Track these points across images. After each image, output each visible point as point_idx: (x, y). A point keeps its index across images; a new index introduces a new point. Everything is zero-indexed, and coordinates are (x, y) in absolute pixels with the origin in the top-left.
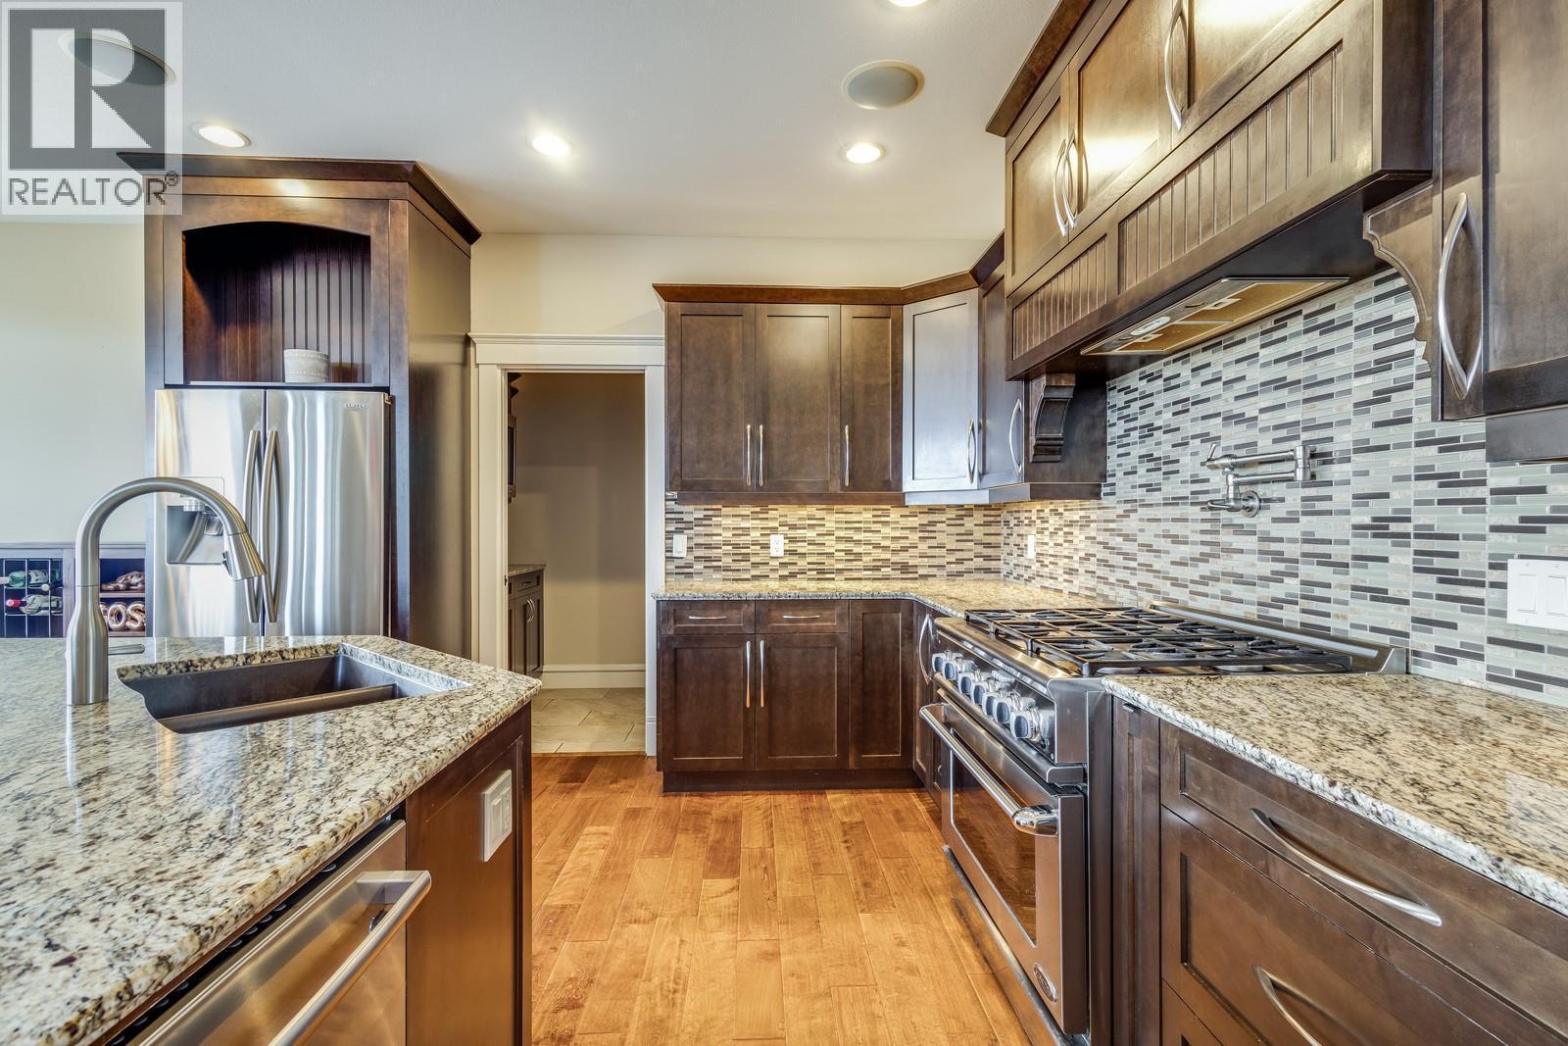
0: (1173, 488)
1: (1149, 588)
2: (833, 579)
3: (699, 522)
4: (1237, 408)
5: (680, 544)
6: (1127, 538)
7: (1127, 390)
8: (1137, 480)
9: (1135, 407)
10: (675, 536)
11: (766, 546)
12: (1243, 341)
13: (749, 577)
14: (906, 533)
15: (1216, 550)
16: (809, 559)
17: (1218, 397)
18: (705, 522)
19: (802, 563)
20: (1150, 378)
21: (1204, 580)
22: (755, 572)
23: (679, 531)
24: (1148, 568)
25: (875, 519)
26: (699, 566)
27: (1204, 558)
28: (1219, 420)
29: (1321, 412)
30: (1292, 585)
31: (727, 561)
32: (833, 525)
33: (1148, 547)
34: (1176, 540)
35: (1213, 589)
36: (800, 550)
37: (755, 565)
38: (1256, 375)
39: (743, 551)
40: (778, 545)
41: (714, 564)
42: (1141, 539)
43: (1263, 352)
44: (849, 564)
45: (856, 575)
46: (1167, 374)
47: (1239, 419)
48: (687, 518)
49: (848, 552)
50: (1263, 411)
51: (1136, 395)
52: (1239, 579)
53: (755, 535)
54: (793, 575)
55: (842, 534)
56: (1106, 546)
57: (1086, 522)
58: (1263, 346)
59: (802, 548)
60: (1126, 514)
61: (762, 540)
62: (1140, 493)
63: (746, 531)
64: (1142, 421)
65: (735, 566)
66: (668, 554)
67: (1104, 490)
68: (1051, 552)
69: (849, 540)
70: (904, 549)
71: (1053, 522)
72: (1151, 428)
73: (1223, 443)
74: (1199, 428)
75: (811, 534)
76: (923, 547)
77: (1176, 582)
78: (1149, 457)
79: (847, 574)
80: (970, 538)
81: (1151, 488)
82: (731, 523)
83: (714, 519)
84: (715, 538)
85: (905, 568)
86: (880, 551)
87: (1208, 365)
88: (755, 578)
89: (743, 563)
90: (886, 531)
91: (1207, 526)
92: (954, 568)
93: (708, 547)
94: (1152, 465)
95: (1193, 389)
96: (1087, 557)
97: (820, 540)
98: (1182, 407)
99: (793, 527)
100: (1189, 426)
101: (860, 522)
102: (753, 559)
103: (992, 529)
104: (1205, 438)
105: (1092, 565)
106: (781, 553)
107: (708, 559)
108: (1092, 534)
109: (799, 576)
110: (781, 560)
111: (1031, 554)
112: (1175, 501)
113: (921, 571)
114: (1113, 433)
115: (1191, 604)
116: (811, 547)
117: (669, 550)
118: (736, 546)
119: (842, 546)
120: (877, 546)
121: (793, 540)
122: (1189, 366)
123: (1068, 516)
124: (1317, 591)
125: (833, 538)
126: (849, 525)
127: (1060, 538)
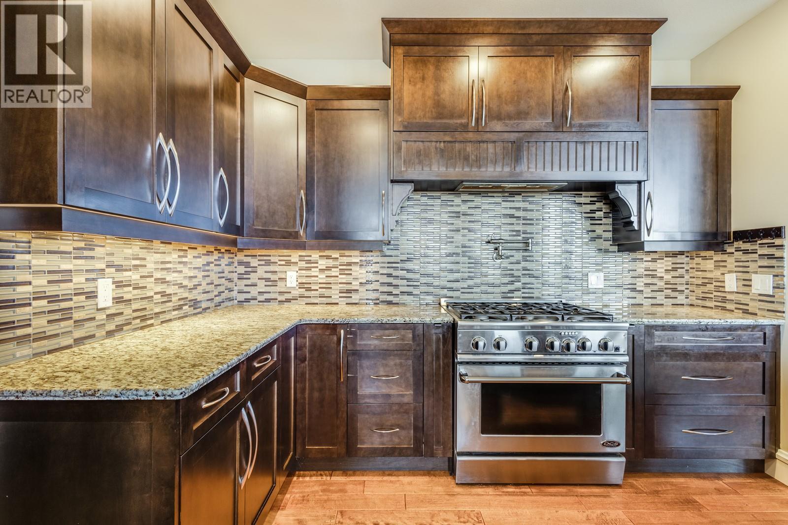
2: (152, 325)
6: (409, 271)
8: (420, 243)
9: (417, 209)
11: (92, 295)
12: (493, 197)
13: (70, 341)
14: (196, 272)
15: (477, 274)
16: (135, 306)
17: (478, 215)
19: (128, 311)
20: (431, 198)
21: (470, 287)
22: (78, 334)
24: (430, 284)
25: (180, 260)
27: (470, 278)
29: (529, 229)
30: (518, 285)
32: (152, 265)
34: (450, 271)
35: (475, 290)
36: (127, 297)
37: (79, 323)
39: (64, 305)
40: (105, 292)
42: (421, 271)
43: (503, 203)
44: (164, 306)
45: (167, 316)
46: (444, 198)
49: (163, 294)
51: (420, 203)
52: (490, 285)
53: (79, 280)
54: (119, 328)
55: (158, 275)
58: (503, 201)
59: (128, 293)
60: (410, 259)
61: (89, 286)
63: (66, 276)
64: (422, 216)
65: (51, 330)
68: (321, 281)
69: (163, 281)
70: (195, 287)
74: (468, 225)
75: (135, 277)
76: (204, 284)
77: (451, 289)
79: (163, 317)
85: (195, 304)
86: (182, 290)
87: (473, 201)
88: (79, 341)
89: (63, 324)
90: (186, 271)
91: (472, 265)
92: (217, 300)
96: (369, 282)
97: (142, 283)
98: (456, 215)
99: (119, 269)
100: (459, 223)
101: (170, 262)
102: (77, 315)
104: (471, 230)
105: (375, 286)
106: (109, 303)
108: (375, 270)
109: (125, 328)
110: (109, 312)
111: (290, 284)
112: (451, 255)
113: (204, 305)
115: (463, 297)
116: (136, 292)
118: (53, 299)
119: (159, 288)
120: (181, 286)
121: (119, 285)
122: (460, 199)
123: (345, 260)
124: (529, 286)
125: (152, 280)
126: (163, 266)
127: (335, 272)
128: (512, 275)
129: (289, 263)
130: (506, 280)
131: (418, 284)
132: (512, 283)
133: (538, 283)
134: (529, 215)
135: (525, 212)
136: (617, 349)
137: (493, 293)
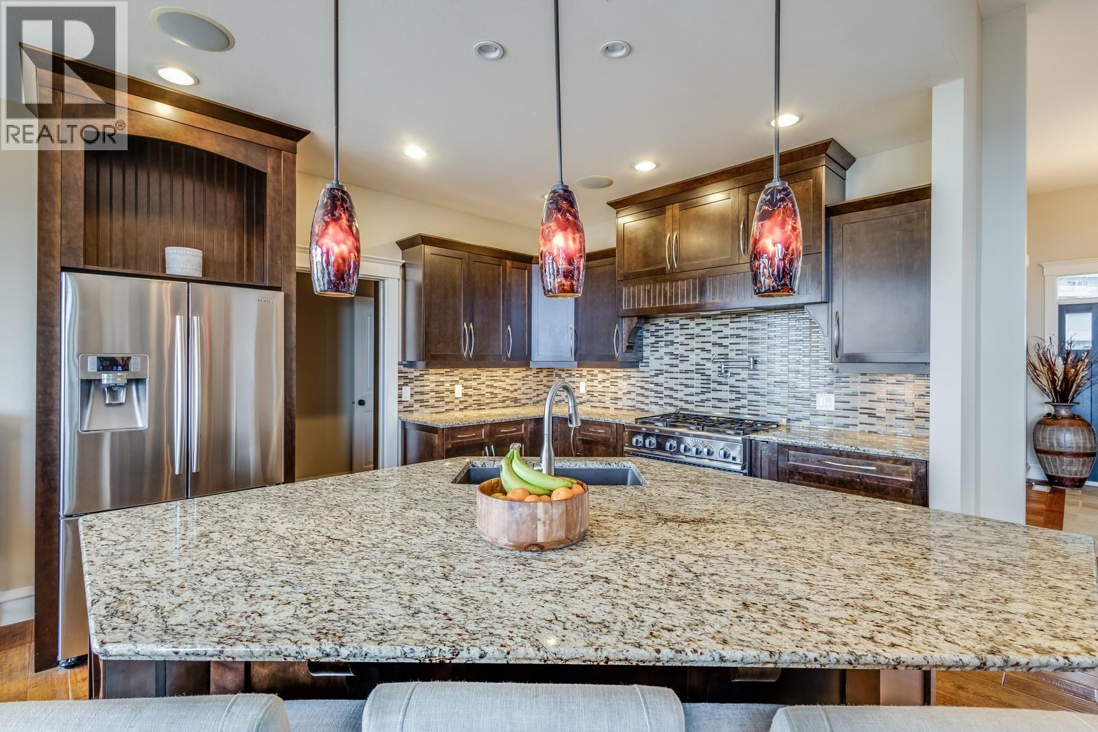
0: (683, 366)
1: (671, 405)
2: (484, 409)
3: (417, 379)
4: (719, 341)
5: (407, 392)
6: (657, 385)
7: (657, 325)
8: (663, 362)
9: (661, 333)
10: (404, 388)
11: (453, 392)
12: (722, 319)
13: (444, 410)
14: (516, 382)
15: (708, 390)
16: (474, 398)
17: (710, 336)
18: (420, 378)
19: (470, 401)
20: (672, 322)
21: (702, 401)
22: (447, 407)
23: (405, 384)
24: (671, 397)
25: (504, 375)
26: (417, 406)
27: (703, 393)
28: (711, 344)
29: (755, 348)
30: (744, 402)
31: (432, 401)
32: (485, 378)
33: (671, 389)
34: (687, 386)
35: (707, 404)
36: (469, 393)
37: (447, 403)
38: (727, 331)
39: (441, 395)
40: (459, 390)
41: (426, 404)
42: (665, 385)
43: (730, 324)
44: (492, 399)
45: (495, 406)
46: (681, 322)
47: (720, 345)
48: (410, 376)
49: (492, 393)
50: (730, 344)
51: (663, 328)
52: (720, 400)
53: (447, 385)
54: (466, 408)
55: (488, 383)
56: (642, 388)
57: (629, 377)
58: (731, 322)
59: (470, 392)
60: (657, 375)
61: (451, 388)
62: (667, 368)
63: (442, 383)
64: (666, 338)
65: (436, 404)
66: (400, 399)
67: (640, 364)
68: (599, 390)
69: (492, 386)
70: (516, 390)
71: (601, 376)
72: (672, 343)
73: (712, 352)
74: (701, 346)
75: (474, 384)
76: (523, 389)
77: (686, 402)
78: (672, 354)
79: (491, 405)
80: (541, 383)
81: (672, 366)
82: (434, 378)
83: (425, 376)
84: (426, 388)
85: (516, 400)
86: (505, 392)
87: (705, 324)
88: (447, 410)
89: (441, 403)
90: (508, 381)
91: (705, 382)
92: (536, 399)
93: (422, 393)
94: (673, 357)
95: (697, 330)
96: (629, 393)
97: (478, 387)
98: (691, 337)
99: (466, 380)
100: (693, 344)
101: (496, 376)
102: (446, 400)
104: (703, 350)
105: (633, 396)
106: (460, 396)
107: (422, 401)
108: (633, 383)
109: (469, 408)
110: (461, 400)
111: (583, 390)
112: (687, 372)
113: (523, 402)
114: (645, 341)
115: (695, 410)
116: (474, 391)
117: (400, 397)
118: (437, 392)
119: (489, 390)
120: (504, 389)
121: (466, 387)
122: (695, 322)
123: (614, 374)
124: (755, 403)
125: (485, 385)
126: (492, 378)
127: (607, 384)
128: (738, 392)
129: (581, 376)
130: (733, 396)
131: (662, 395)
132: (738, 399)
133: (763, 401)
134: (755, 334)
135: (750, 332)
136: (734, 459)
137: (721, 408)
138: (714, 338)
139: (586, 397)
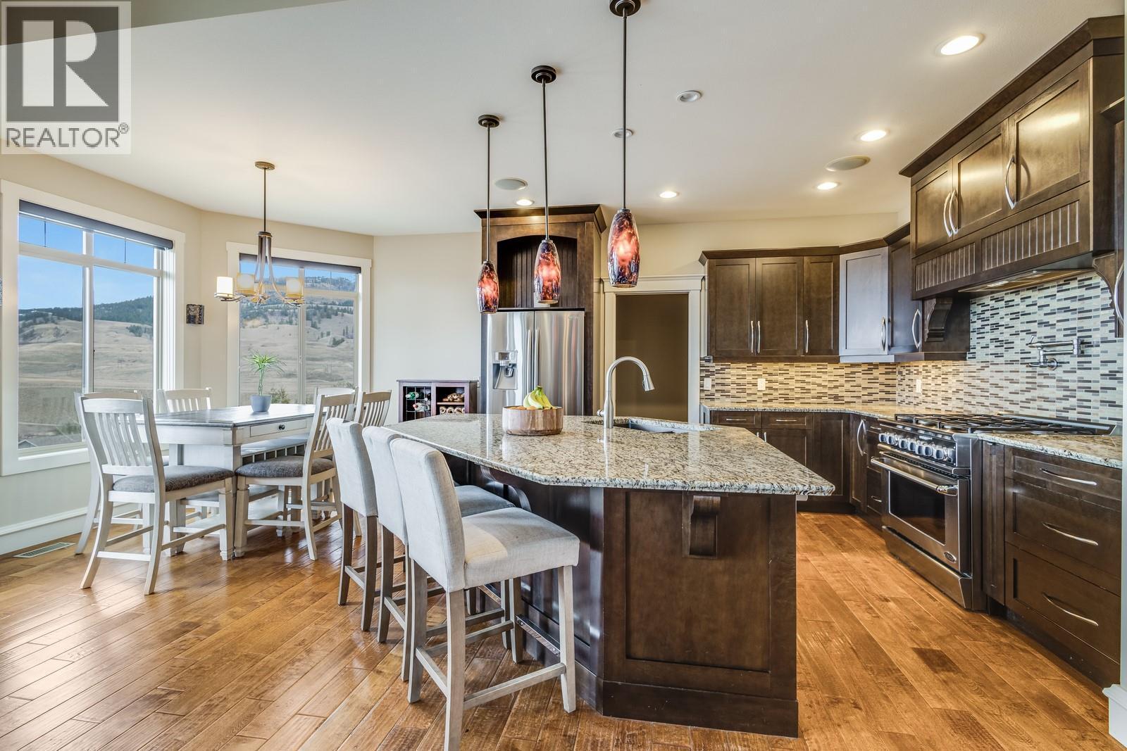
0: (1010, 355)
1: (996, 406)
2: (794, 403)
3: (718, 372)
4: (1046, 319)
5: (708, 383)
6: (983, 380)
7: (983, 305)
8: (989, 351)
9: (988, 314)
10: (705, 379)
11: (755, 385)
12: (1048, 288)
13: (746, 401)
14: (838, 378)
15: (1034, 386)
16: (780, 392)
17: (1035, 313)
18: (721, 372)
19: (776, 394)
20: (997, 300)
21: (1028, 401)
22: (749, 398)
23: (707, 376)
24: (996, 396)
25: (819, 370)
26: (718, 395)
27: (1028, 390)
28: (1036, 324)
30: (1073, 401)
31: (733, 392)
32: (794, 373)
33: (996, 386)
34: (1012, 381)
35: (1032, 405)
37: (749, 395)
38: (1055, 305)
39: (742, 387)
40: (762, 384)
41: (727, 394)
42: (991, 381)
43: (1058, 294)
44: (803, 395)
45: (807, 401)
46: (1007, 298)
47: (1047, 324)
48: (711, 369)
49: (803, 388)
50: (1058, 321)
51: (989, 308)
52: (1046, 400)
53: (749, 379)
54: (771, 400)
55: (799, 378)
56: (970, 385)
57: (957, 373)
58: (1058, 291)
59: (775, 386)
60: (983, 368)
61: (753, 381)
62: (991, 358)
63: (744, 377)
64: (992, 321)
65: (738, 395)
66: (702, 388)
67: (968, 356)
68: (932, 389)
69: (803, 382)
70: (836, 387)
71: (934, 372)
72: (996, 326)
73: (1038, 335)
74: (1026, 327)
75: (781, 378)
76: (847, 386)
77: (1012, 402)
78: (996, 340)
79: (802, 400)
80: (876, 381)
81: (997, 355)
82: (735, 372)
83: (726, 370)
84: (727, 380)
85: (836, 397)
86: (821, 388)
87: (1030, 297)
88: (749, 401)
89: (742, 394)
90: (825, 377)
91: (1030, 375)
92: (867, 398)
93: (723, 384)
94: (998, 344)
95: (1022, 308)
96: (958, 391)
97: (786, 381)
98: (1016, 316)
99: (770, 374)
100: (1019, 325)
101: (810, 372)
102: (748, 391)
103: (890, 376)
104: (1028, 332)
105: (961, 395)
106: (764, 389)
107: (723, 391)
108: (961, 379)
109: (774, 401)
110: (764, 392)
111: (919, 389)
112: (1012, 362)
113: (846, 400)
114: (973, 326)
115: (1021, 413)
116: (781, 385)
117: (702, 386)
118: (738, 384)
119: (799, 385)
120: (819, 385)
121: (770, 381)
122: (1019, 297)
123: (945, 369)
124: (1085, 404)
125: (794, 380)
126: (803, 374)
127: (939, 381)
128: (1067, 388)
130: (1061, 394)
131: (988, 394)
132: (1066, 398)
133: (1096, 400)
135: (1081, 302)
137: (1048, 410)
138: (1040, 316)
139: (922, 397)
